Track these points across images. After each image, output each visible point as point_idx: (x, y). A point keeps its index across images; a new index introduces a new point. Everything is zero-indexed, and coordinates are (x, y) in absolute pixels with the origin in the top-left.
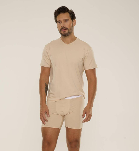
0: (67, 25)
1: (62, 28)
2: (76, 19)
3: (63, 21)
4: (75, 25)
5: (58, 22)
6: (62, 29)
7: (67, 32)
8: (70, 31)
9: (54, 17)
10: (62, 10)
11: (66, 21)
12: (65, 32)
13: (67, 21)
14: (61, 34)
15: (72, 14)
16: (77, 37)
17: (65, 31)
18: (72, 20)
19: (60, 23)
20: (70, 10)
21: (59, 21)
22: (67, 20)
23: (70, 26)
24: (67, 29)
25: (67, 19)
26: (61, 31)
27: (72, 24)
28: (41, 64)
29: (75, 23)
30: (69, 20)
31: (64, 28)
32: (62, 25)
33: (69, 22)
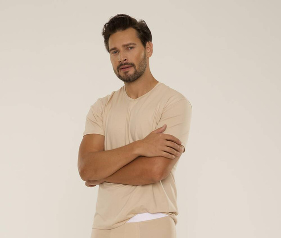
0: (132, 57)
1: (121, 65)
3: (121, 49)
4: (150, 56)
5: (111, 50)
6: (121, 67)
7: (131, 71)
8: (139, 71)
11: (128, 47)
12: (127, 72)
13: (131, 48)
14: (120, 77)
15: (143, 31)
17: (127, 70)
18: (144, 44)
19: (115, 52)
20: (138, 21)
21: (115, 49)
22: (131, 46)
24: (133, 65)
25: (131, 44)
27: (143, 54)
29: (151, 51)
30: (135, 44)
31: (125, 64)
32: (120, 57)
33: (135, 49)
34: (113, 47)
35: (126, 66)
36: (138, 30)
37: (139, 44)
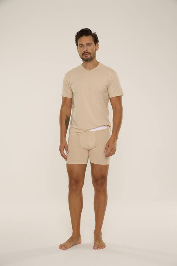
0: (90, 49)
1: (84, 53)
2: (99, 43)
3: (85, 45)
4: (97, 50)
5: (79, 45)
6: (84, 54)
7: (89, 56)
8: (92, 57)
9: (74, 39)
10: (85, 32)
11: (88, 44)
12: (87, 56)
13: (90, 45)
14: (82, 59)
15: (96, 37)
16: (100, 63)
17: (87, 55)
18: (95, 44)
19: (81, 46)
20: (93, 33)
21: (81, 44)
22: (90, 44)
23: (92, 50)
24: (90, 53)
25: (90, 43)
26: (82, 56)
27: (95, 49)
28: (62, 95)
29: (98, 47)
30: (92, 44)
31: (87, 52)
32: (85, 49)
33: (92, 46)
35: (87, 53)
36: (93, 37)
37: (93, 43)
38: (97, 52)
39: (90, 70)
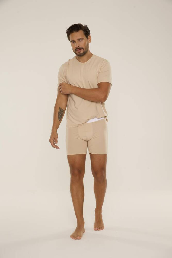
0: (82, 44)
1: (77, 49)
2: (91, 35)
3: (77, 41)
4: (90, 42)
7: (82, 52)
8: (85, 51)
11: (80, 40)
12: (80, 52)
13: (81, 40)
18: (87, 37)
19: (74, 42)
20: (83, 25)
23: (85, 44)
24: (82, 48)
25: (81, 38)
26: (75, 51)
27: (87, 43)
29: (90, 40)
32: (77, 45)
33: (83, 41)
34: (72, 40)
35: (80, 49)
36: (84, 31)
37: (85, 37)
38: (90, 44)
39: (84, 62)
